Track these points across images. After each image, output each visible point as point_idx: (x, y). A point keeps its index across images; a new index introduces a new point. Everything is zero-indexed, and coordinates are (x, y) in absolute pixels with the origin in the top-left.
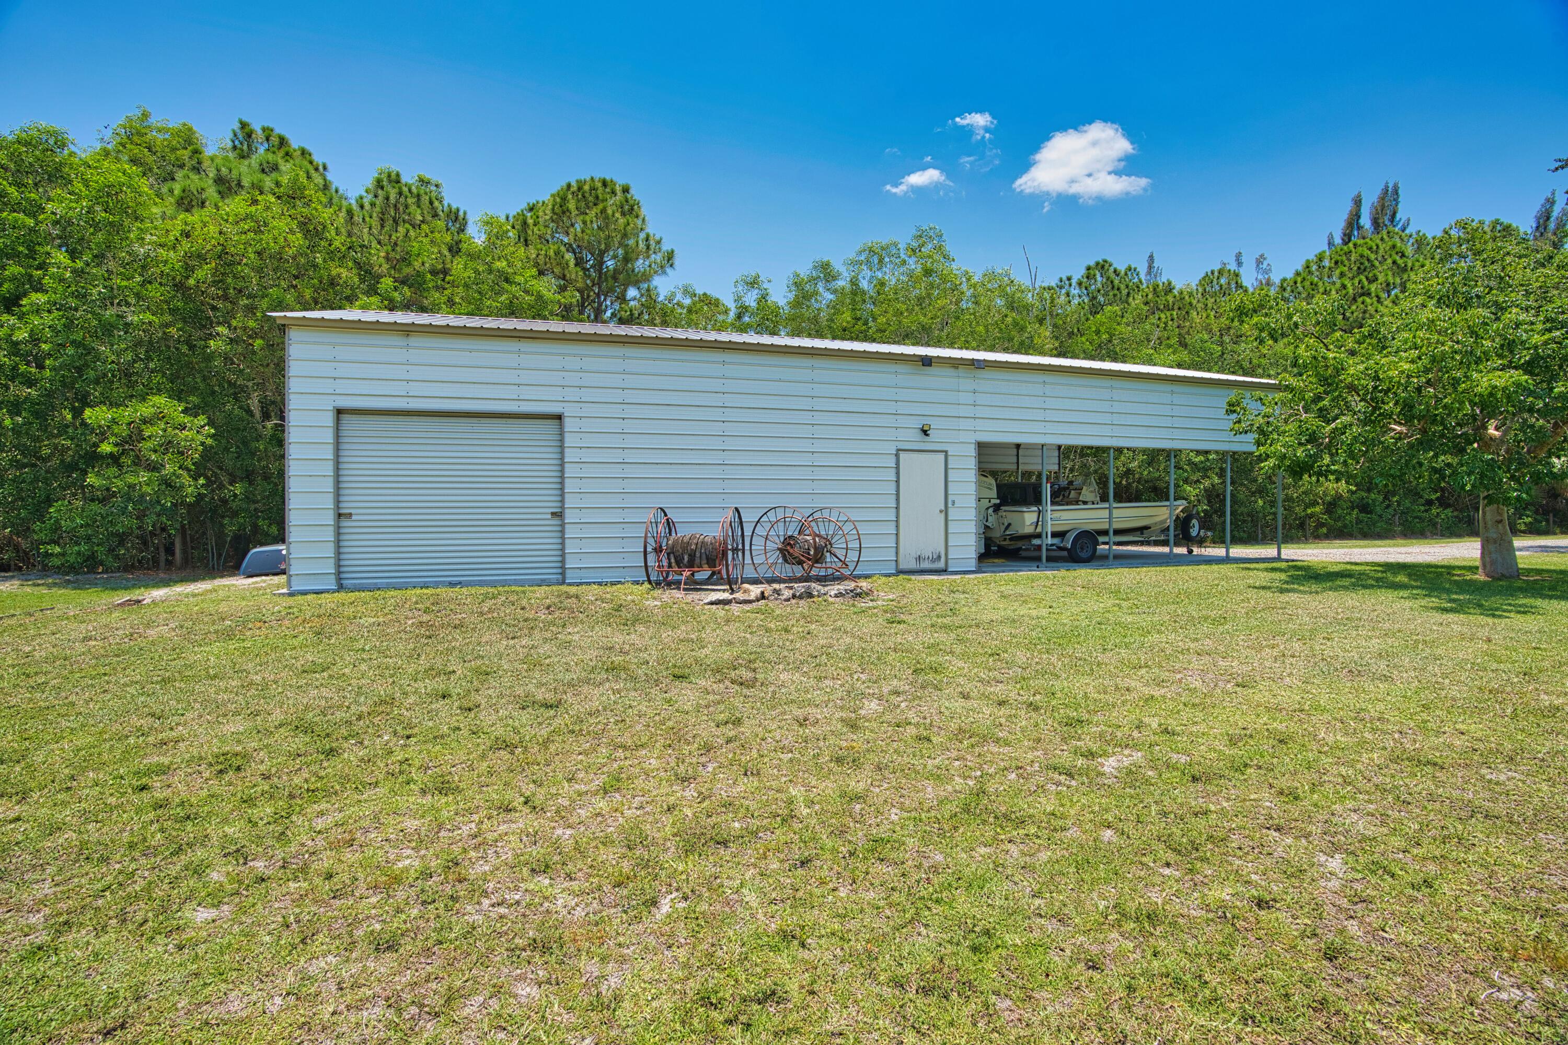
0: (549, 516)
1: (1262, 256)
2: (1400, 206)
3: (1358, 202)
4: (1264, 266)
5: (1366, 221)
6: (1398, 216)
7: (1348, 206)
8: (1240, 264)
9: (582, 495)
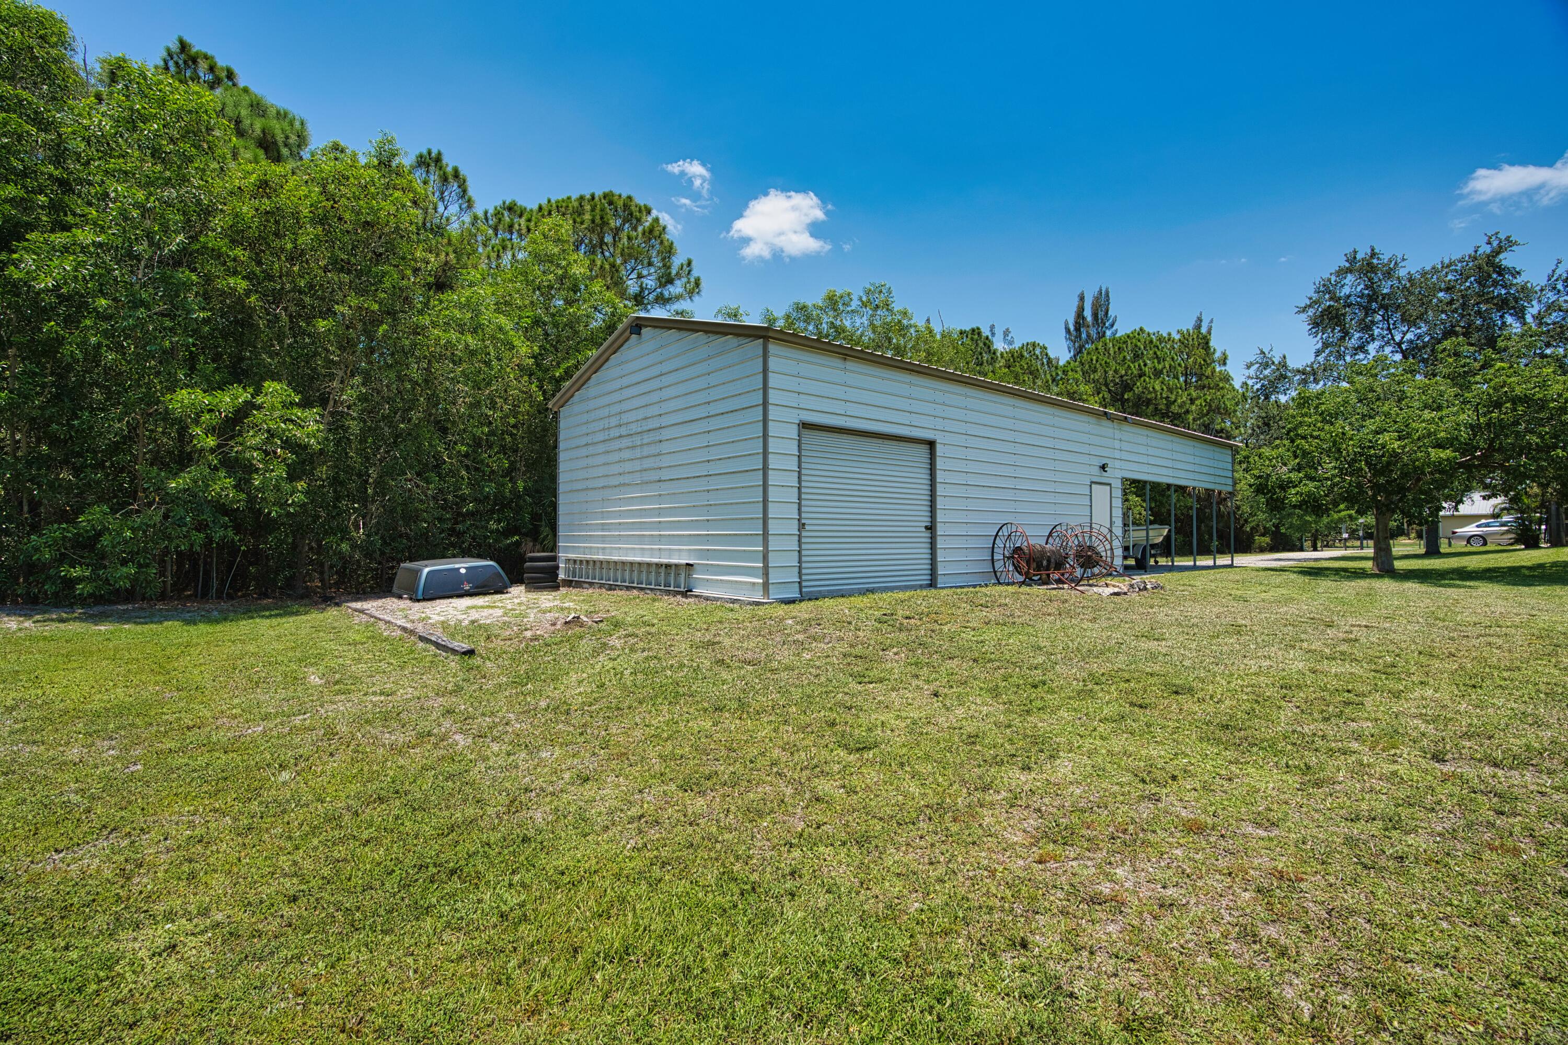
0: (924, 530)
1: (1007, 329)
2: (1110, 306)
3: (1082, 298)
4: (1009, 338)
5: (1088, 314)
6: (1110, 313)
7: (1075, 302)
8: (993, 334)
9: (946, 512)
